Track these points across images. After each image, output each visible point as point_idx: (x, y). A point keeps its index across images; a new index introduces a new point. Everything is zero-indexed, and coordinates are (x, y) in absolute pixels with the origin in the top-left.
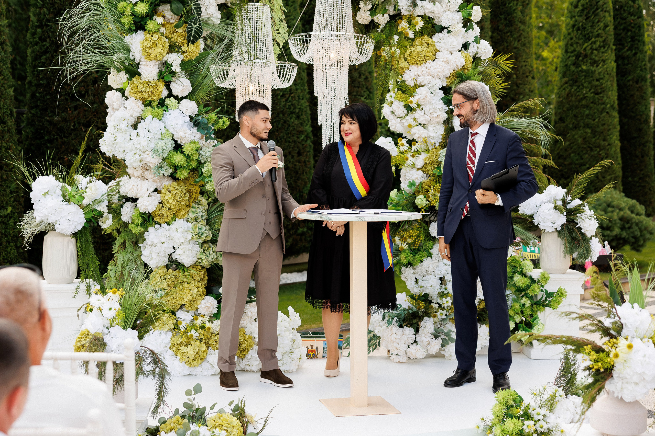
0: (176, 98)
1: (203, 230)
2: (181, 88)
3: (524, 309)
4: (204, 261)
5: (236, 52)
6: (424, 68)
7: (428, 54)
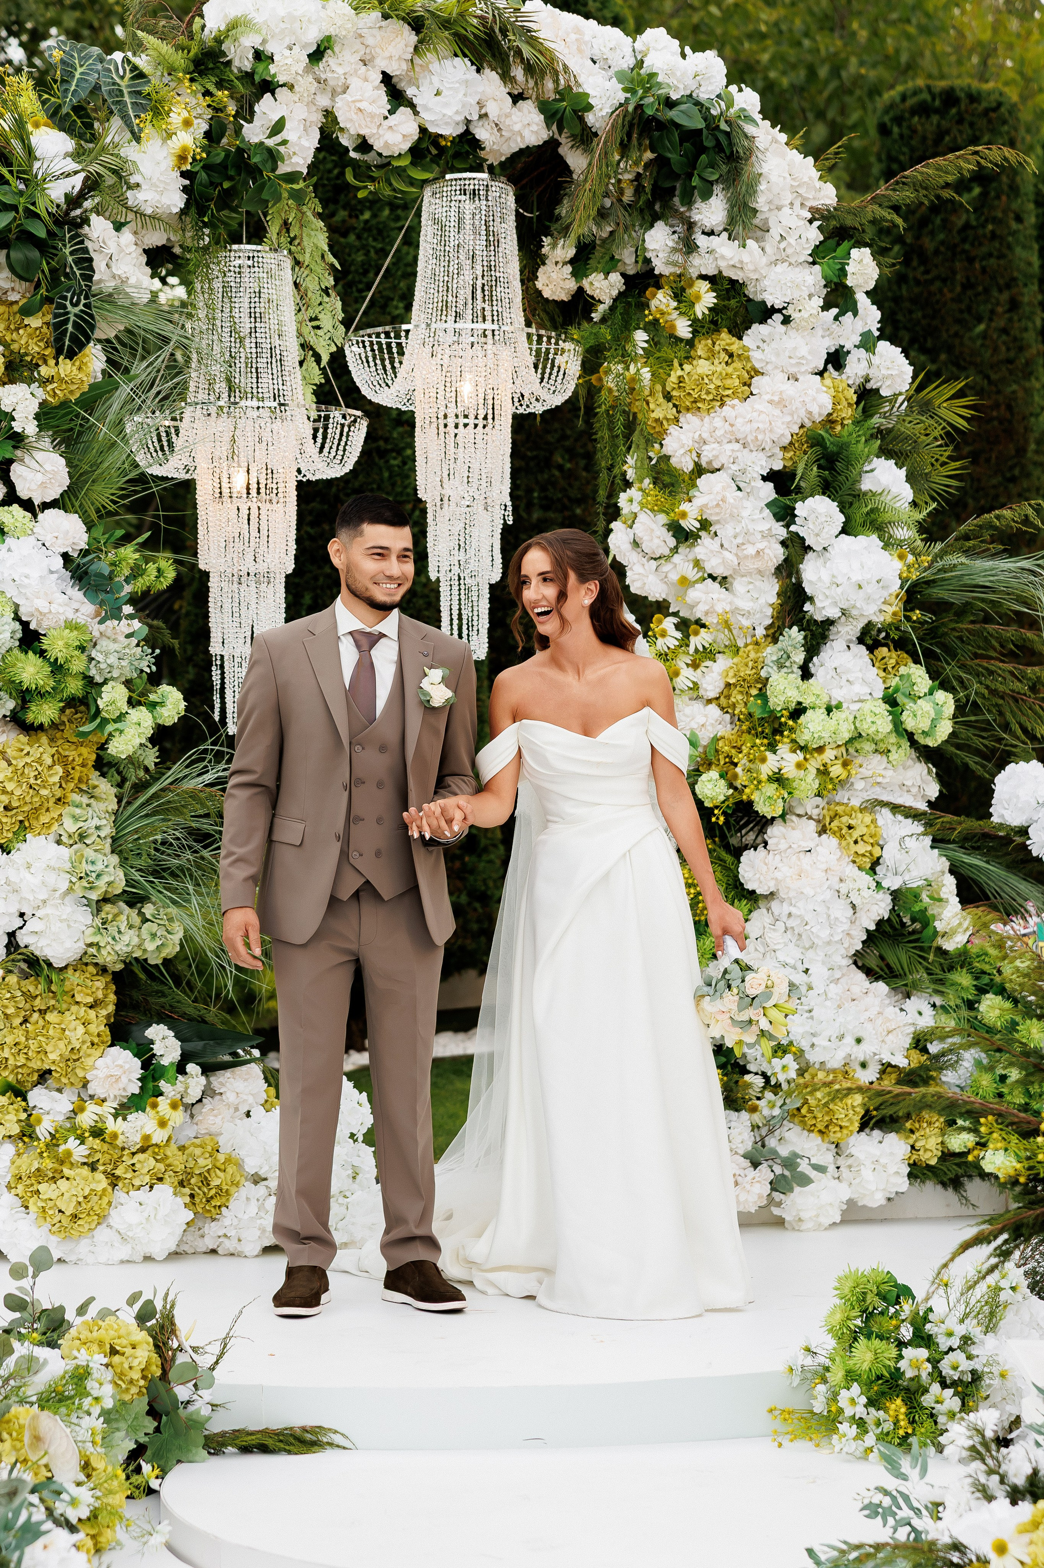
0: (28, 505)
1: (99, 867)
2: (39, 477)
3: (1005, 1090)
4: (104, 952)
5: (195, 378)
6: (718, 422)
7: (728, 382)
